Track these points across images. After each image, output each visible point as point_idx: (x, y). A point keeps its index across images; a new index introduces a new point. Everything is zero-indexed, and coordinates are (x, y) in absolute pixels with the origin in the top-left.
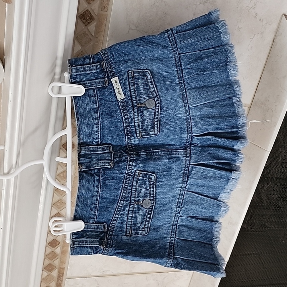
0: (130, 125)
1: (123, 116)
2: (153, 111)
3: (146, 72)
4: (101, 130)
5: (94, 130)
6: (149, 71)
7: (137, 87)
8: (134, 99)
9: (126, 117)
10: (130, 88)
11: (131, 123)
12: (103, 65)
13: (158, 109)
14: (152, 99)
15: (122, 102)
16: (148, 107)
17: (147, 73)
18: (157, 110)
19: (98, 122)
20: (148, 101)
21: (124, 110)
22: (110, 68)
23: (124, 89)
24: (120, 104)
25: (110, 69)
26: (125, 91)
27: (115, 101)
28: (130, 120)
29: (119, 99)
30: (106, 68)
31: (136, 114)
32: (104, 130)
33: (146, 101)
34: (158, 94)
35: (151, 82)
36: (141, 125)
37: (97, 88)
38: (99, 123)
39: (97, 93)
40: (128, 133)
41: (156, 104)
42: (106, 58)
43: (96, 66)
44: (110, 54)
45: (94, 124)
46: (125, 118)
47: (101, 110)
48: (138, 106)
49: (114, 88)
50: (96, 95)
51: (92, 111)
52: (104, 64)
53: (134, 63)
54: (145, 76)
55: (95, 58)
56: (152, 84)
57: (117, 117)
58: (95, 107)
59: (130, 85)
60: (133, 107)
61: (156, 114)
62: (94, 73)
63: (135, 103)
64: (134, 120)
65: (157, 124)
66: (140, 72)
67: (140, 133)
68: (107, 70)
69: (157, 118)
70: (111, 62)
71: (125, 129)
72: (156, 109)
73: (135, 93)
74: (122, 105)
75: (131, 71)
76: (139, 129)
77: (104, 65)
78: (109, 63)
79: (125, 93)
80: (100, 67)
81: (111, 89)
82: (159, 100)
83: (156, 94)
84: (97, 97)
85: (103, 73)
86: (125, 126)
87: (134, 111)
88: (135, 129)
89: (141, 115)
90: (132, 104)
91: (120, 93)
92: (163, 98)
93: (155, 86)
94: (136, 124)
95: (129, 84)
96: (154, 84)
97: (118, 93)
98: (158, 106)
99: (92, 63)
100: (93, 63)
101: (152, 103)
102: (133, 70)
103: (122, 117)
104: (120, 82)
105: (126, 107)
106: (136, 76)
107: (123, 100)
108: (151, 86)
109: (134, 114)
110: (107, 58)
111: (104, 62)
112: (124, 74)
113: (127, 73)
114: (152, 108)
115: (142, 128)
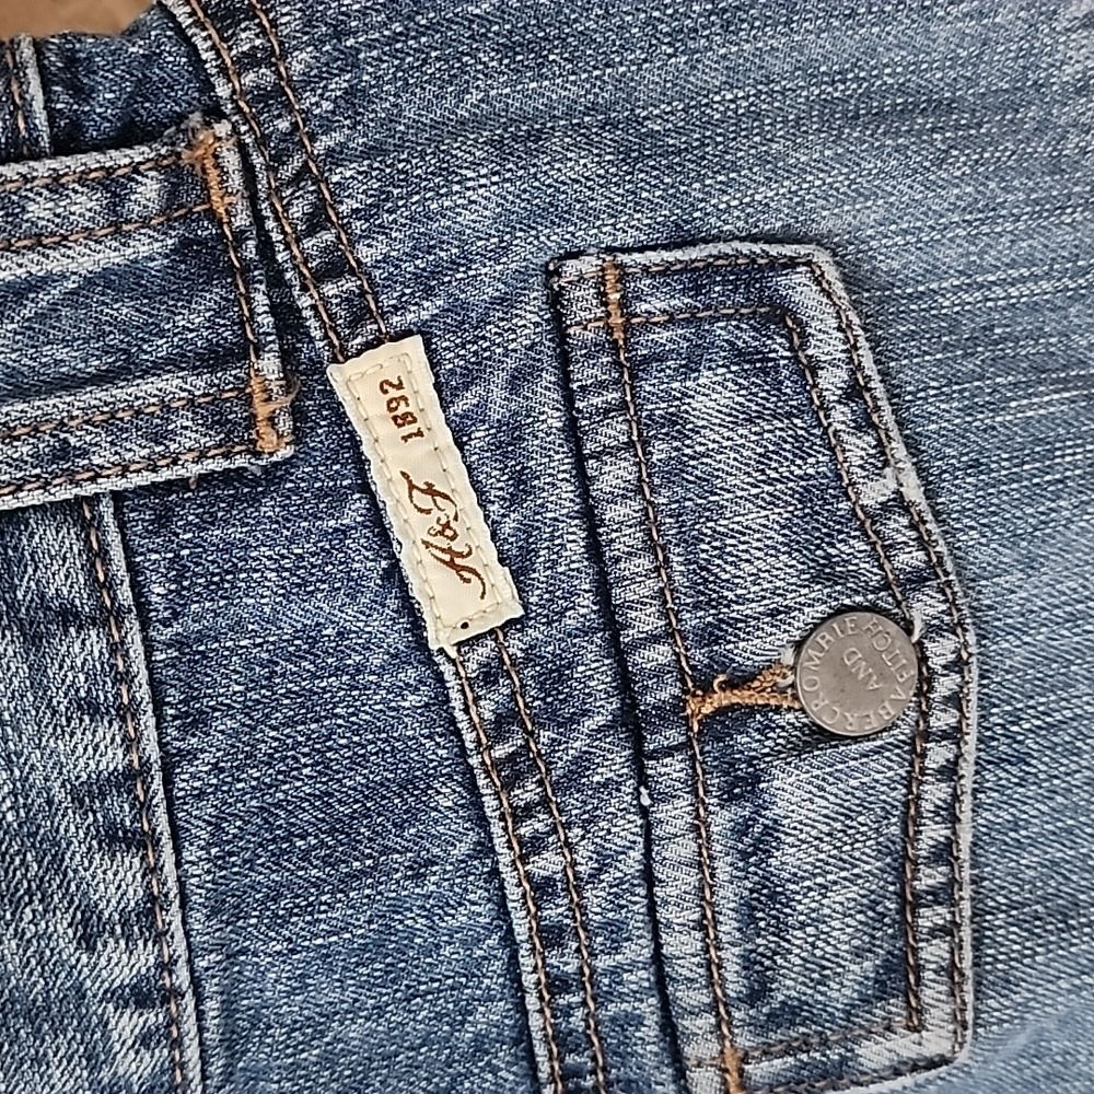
0: (603, 962)
1: (505, 858)
2: (885, 771)
3: (792, 263)
4: (216, 1067)
5: (105, 1075)
6: (822, 258)
7: (675, 471)
8: (646, 621)
9: (548, 863)
10: (583, 480)
11: (616, 934)
12: (213, 174)
13: (955, 735)
14: (873, 608)
15: (489, 676)
16: (828, 723)
17: (800, 277)
18: (938, 755)
19: (166, 966)
20: (823, 637)
21: (512, 772)
22: (315, 223)
23: (513, 501)
24: (457, 704)
25: (311, 232)
26: (526, 529)
27: (397, 660)
28: (594, 898)
29: (440, 637)
30: (258, 220)
31: (674, 815)
32: (257, 1056)
33: (798, 646)
34: (942, 548)
35: (854, 391)
36: (748, 962)
37: (140, 491)
38: (182, 977)
39: (132, 568)
40: (570, 1059)
41: (926, 681)
42: (249, 79)
43: (114, 187)
44: (309, 23)
45: (112, 995)
46: (529, 876)
47: (201, 795)
48: (692, 706)
49: (379, 488)
50: (125, 595)
51: (72, 826)
52: (232, 160)
53: (625, 154)
54: (768, 318)
55: (91, 72)
56: (865, 424)
57: (418, 877)
58: (114, 759)
59: (589, 448)
60: (632, 723)
61: (926, 806)
62: (89, 282)
63: (659, 673)
64: (650, 896)
65: (948, 930)
66: (709, 268)
67: (731, 1064)
68: (266, 247)
69: (944, 853)
70: (319, 147)
71: (535, 1022)
72: (927, 735)
73: (651, 547)
74: (487, 709)
75: (588, 265)
76: (713, 1008)
77: (223, 172)
78: (296, 163)
79: (528, 553)
80: (172, 196)
81: (338, 498)
82: (960, 624)
83: (923, 544)
84: (132, 625)
85: (214, 295)
86: (529, 980)
87: (642, 779)
88: (666, 1004)
89: (742, 830)
90: (625, 682)
91: (457, 546)
92: (1012, 591)
93: (898, 449)
94: (682, 946)
95: (572, 432)
96: (888, 417)
97: (425, 555)
98: (955, 700)
99: (45, 142)
100: (68, 141)
101: (873, 657)
102: (610, 250)
103: (495, 872)
104: (459, 407)
105: (545, 736)
106: (664, 326)
107: (500, 647)
108: (857, 447)
109: (644, 812)
110: (266, 76)
111: (222, 128)
112: (505, 302)
113: (536, 296)
114: (876, 725)
115: (757, 993)
